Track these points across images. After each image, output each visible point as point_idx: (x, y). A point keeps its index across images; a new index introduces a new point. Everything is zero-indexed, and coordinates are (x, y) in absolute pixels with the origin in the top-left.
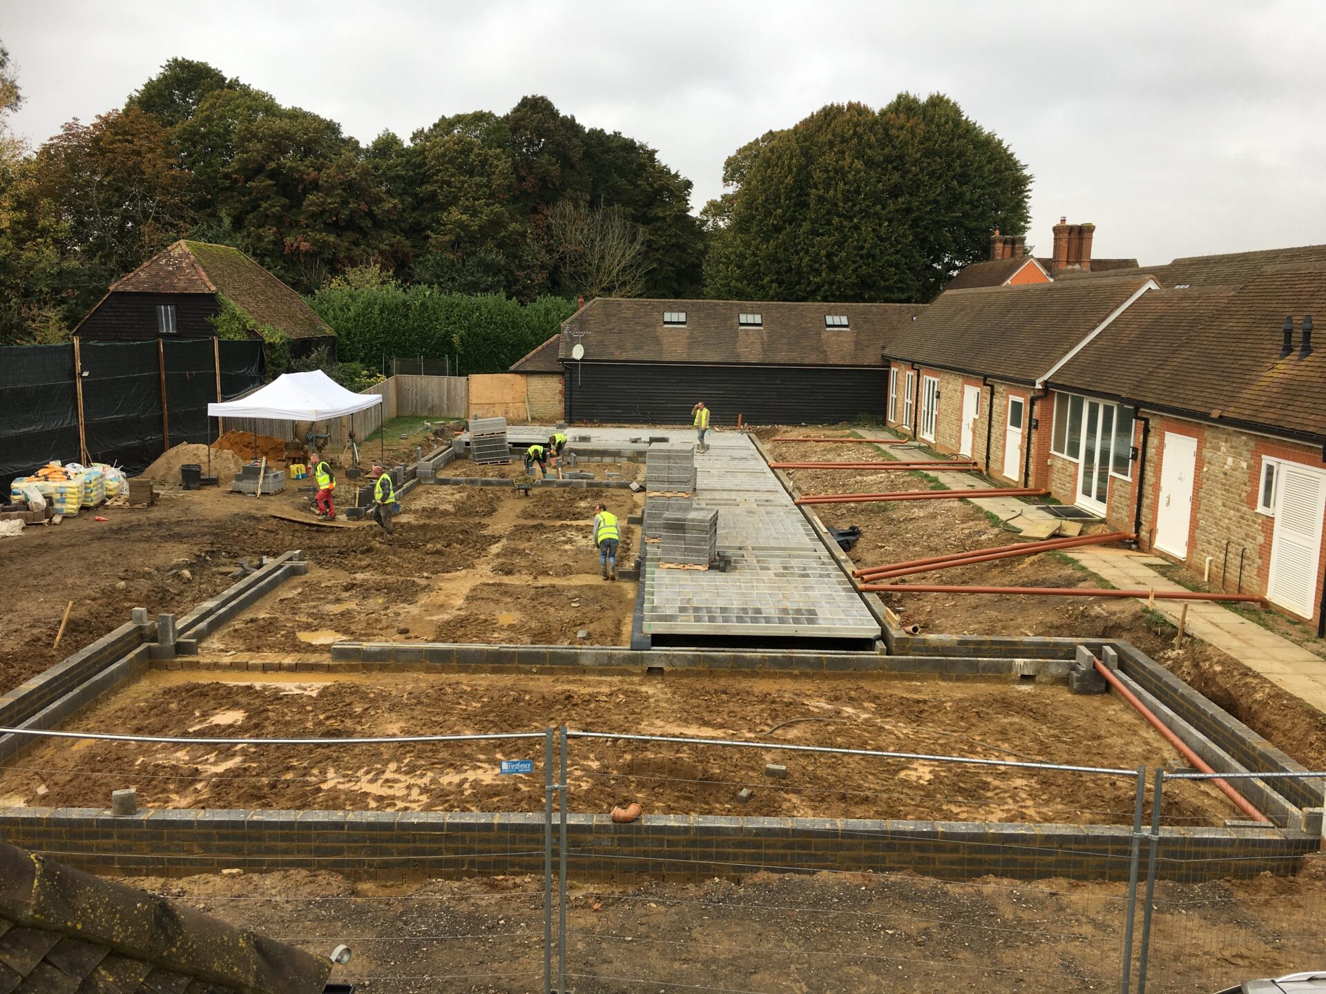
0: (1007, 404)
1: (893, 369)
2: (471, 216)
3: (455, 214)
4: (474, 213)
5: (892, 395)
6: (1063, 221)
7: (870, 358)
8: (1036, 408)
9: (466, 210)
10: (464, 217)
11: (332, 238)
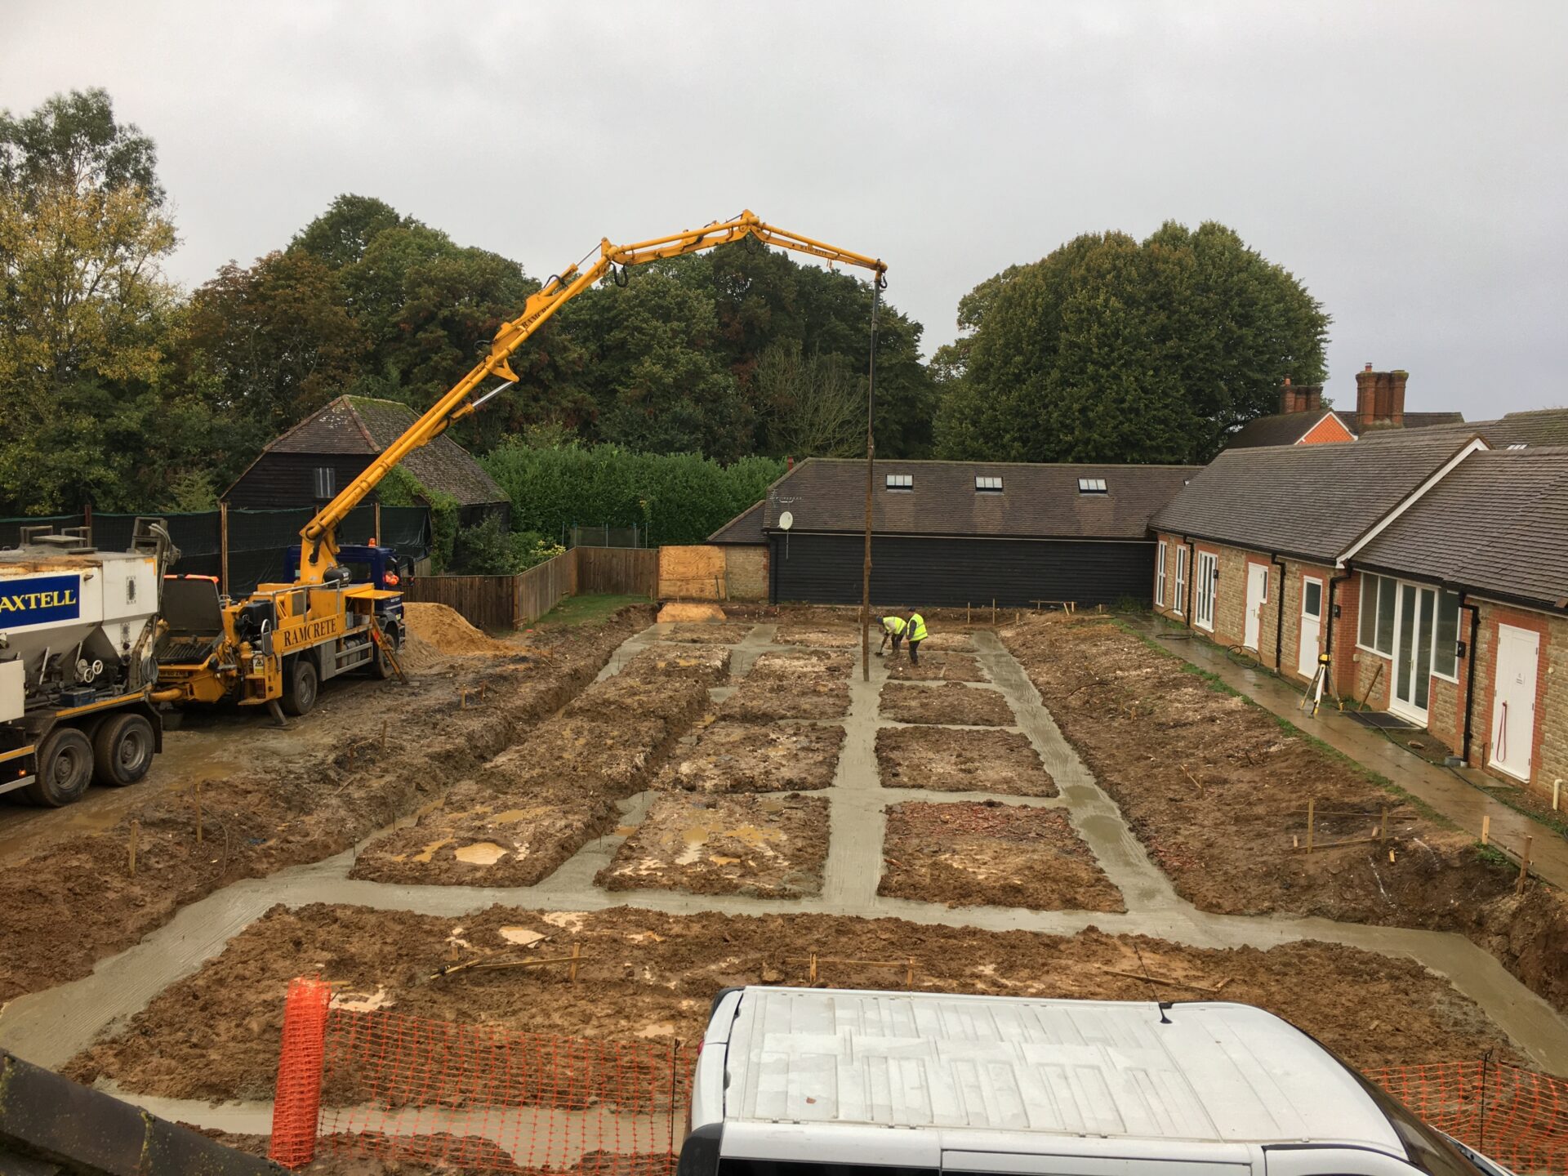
0: (1302, 587)
1: (1161, 542)
2: (665, 366)
3: (647, 365)
4: (669, 363)
5: (1160, 573)
6: (1369, 367)
7: (1134, 529)
8: (1337, 592)
9: (659, 360)
10: (658, 368)
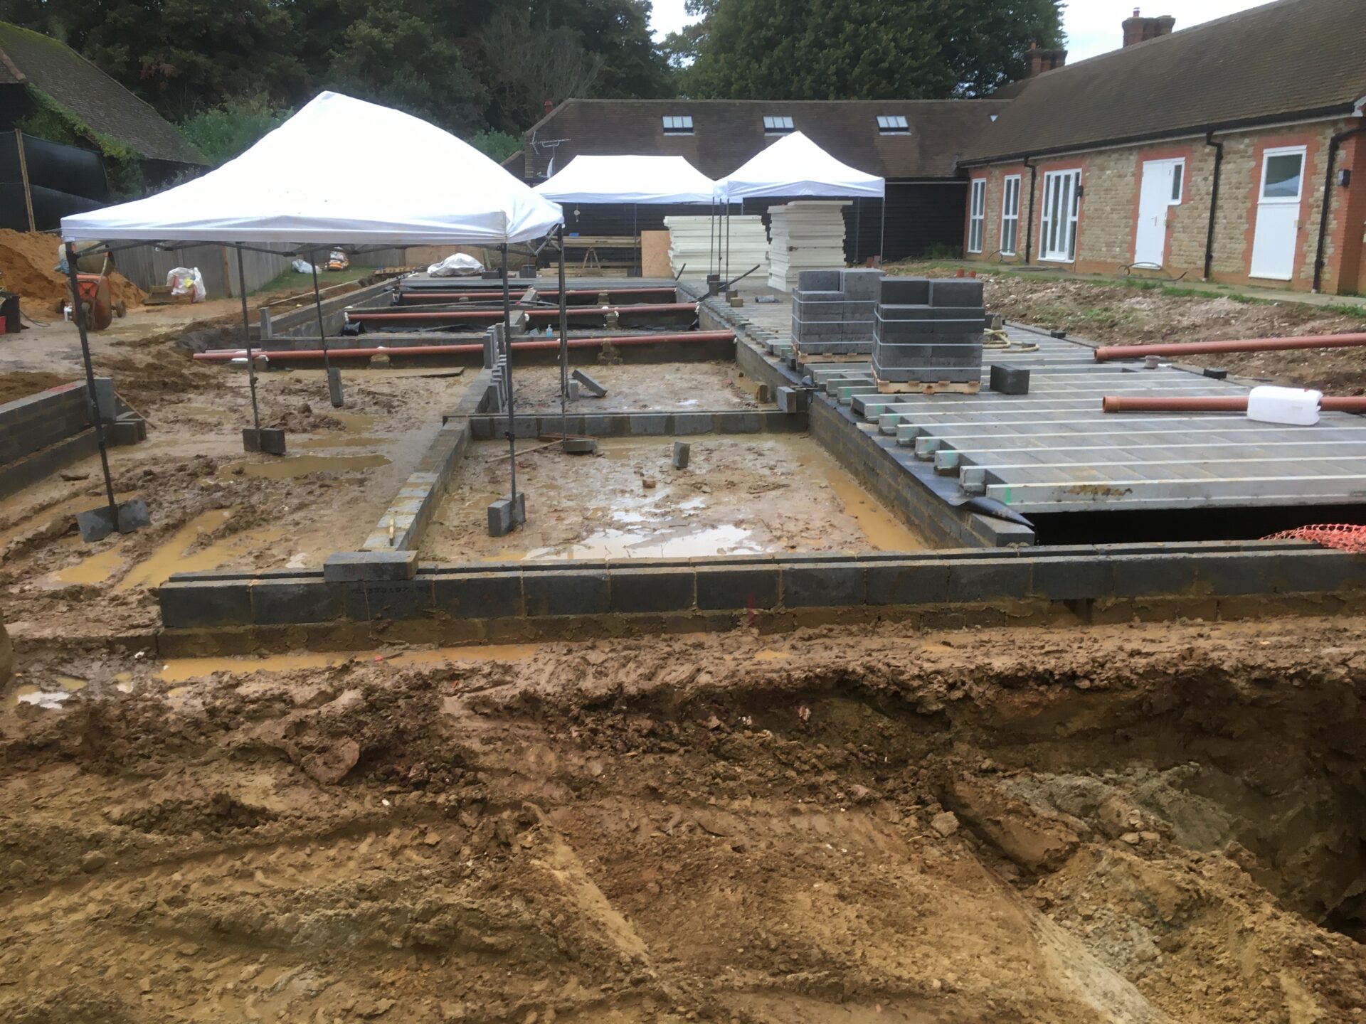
0: (1259, 166)
1: (974, 181)
2: (383, 31)
3: (364, 28)
4: (388, 28)
5: (975, 216)
6: (1136, 13)
7: (944, 168)
8: (1342, 154)
9: (375, 23)
10: (376, 32)
11: (202, 59)
